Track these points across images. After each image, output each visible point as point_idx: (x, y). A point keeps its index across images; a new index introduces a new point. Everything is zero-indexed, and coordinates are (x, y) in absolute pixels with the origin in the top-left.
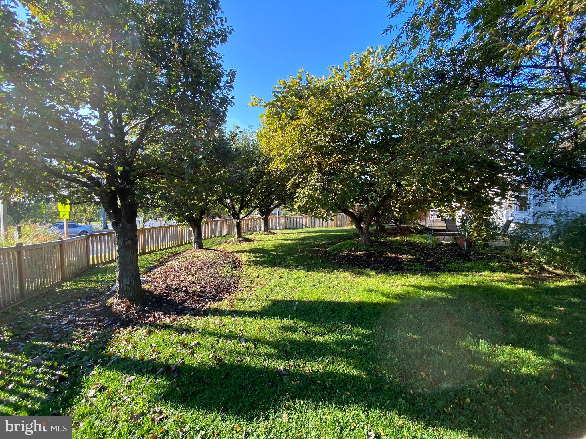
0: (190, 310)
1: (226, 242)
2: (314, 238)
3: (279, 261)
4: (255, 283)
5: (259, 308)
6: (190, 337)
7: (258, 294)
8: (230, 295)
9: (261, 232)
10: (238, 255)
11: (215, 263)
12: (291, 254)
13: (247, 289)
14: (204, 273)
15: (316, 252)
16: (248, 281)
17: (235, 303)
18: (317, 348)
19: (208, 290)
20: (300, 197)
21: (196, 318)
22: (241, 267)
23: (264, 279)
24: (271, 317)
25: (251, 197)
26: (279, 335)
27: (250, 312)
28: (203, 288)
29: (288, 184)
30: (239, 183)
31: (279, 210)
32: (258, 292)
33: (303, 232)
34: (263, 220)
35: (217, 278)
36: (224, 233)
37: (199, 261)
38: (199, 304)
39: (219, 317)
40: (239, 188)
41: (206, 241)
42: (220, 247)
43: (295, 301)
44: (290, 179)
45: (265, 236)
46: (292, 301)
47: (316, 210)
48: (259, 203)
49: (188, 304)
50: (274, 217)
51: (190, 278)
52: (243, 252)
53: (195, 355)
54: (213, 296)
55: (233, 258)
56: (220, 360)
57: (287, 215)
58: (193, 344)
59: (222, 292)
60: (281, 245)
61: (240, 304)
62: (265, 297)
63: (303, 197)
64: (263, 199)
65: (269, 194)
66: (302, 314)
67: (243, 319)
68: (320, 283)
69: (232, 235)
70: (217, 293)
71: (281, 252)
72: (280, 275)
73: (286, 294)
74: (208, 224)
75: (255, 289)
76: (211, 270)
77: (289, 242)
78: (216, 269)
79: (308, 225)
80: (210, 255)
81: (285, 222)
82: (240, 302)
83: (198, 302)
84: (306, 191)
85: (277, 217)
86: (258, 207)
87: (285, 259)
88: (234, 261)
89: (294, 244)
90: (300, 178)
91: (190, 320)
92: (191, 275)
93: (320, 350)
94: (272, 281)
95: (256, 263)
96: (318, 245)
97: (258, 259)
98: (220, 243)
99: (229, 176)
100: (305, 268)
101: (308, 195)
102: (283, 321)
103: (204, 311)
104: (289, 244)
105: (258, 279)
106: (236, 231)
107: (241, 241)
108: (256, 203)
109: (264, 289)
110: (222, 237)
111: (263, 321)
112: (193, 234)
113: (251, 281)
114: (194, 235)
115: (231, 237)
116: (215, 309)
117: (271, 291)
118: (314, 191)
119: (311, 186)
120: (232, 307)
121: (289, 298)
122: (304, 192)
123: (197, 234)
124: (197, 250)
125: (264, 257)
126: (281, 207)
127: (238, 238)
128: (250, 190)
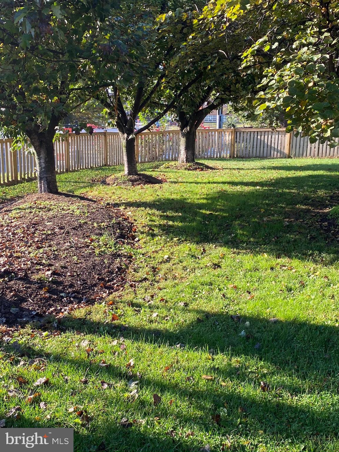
0: (33, 317)
1: (104, 182)
2: (298, 182)
3: (215, 230)
4: (161, 274)
5: (168, 326)
6: (32, 369)
7: (167, 297)
8: (110, 293)
9: (178, 163)
10: (129, 212)
11: (80, 226)
12: (242, 216)
13: (145, 284)
14: (59, 244)
15: (298, 215)
16: (147, 269)
17: (119, 312)
18: (284, 419)
19: (67, 280)
20: (271, 87)
21: (45, 334)
22: (134, 238)
23: (180, 266)
24: (191, 347)
25: (158, 84)
26: (207, 385)
27: (150, 332)
28: (58, 274)
29: (245, 54)
30: (131, 56)
31: (221, 113)
32: (167, 293)
33: (275, 168)
34: (184, 135)
35: (86, 258)
36: (100, 161)
37: (50, 219)
38: (50, 306)
39: (89, 337)
40: (131, 66)
41: (63, 177)
42: (93, 193)
43: (245, 318)
44: (250, 44)
45: (187, 172)
46: (239, 318)
47: (307, 121)
48: (177, 97)
49: (29, 305)
50: (209, 130)
51: (34, 253)
52: (138, 205)
53: (42, 404)
54: (78, 293)
55: (118, 217)
56: (89, 419)
57: (238, 126)
58: (37, 383)
59: (95, 285)
60: (223, 195)
61: (130, 313)
62: (182, 304)
63: (279, 89)
64: (186, 88)
65: (201, 75)
66: (257, 346)
67: (136, 345)
68: (303, 285)
69: (118, 167)
70: (84, 288)
71: (221, 210)
72: (216, 261)
73: (227, 302)
74: (67, 141)
75: (162, 284)
76: (74, 239)
77: (238, 188)
78: (84, 238)
79: (286, 151)
80: (72, 207)
81: (235, 140)
82: (130, 310)
83: (47, 302)
84: (287, 73)
85: (215, 130)
86: (175, 107)
87: (229, 226)
88: (119, 223)
89: (251, 194)
90: (276, 40)
91: (33, 337)
92: (34, 246)
93: (289, 424)
94: (198, 273)
95: (167, 230)
96: (307, 198)
97: (171, 223)
98: (92, 183)
99: (110, 40)
100: (272, 250)
101: (291, 83)
102: (215, 357)
103: (60, 321)
104: (241, 194)
105: (168, 265)
106: (125, 158)
107: (136, 180)
108: (169, 97)
109: (180, 288)
110: (97, 169)
111: (174, 352)
112: (37, 161)
113: (154, 270)
114: (40, 163)
115: (115, 170)
116: (80, 319)
117: (195, 294)
118: (306, 74)
119: (300, 61)
120: (113, 319)
121: (233, 309)
122: (281, 76)
123: (46, 162)
124: (45, 195)
125: (182, 219)
126: (227, 107)
127: (129, 174)
128: (157, 67)
